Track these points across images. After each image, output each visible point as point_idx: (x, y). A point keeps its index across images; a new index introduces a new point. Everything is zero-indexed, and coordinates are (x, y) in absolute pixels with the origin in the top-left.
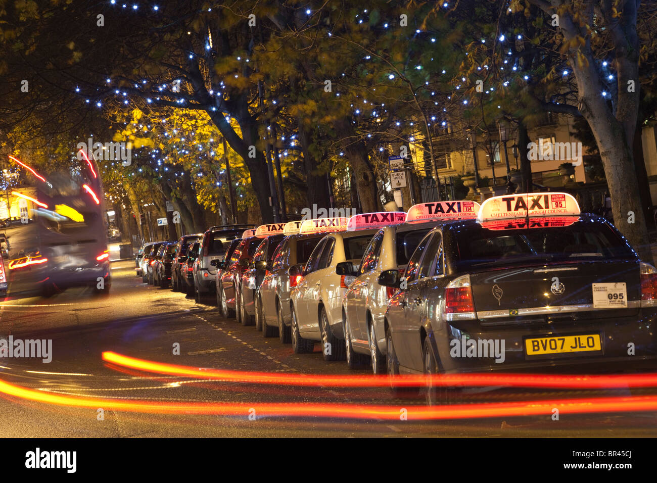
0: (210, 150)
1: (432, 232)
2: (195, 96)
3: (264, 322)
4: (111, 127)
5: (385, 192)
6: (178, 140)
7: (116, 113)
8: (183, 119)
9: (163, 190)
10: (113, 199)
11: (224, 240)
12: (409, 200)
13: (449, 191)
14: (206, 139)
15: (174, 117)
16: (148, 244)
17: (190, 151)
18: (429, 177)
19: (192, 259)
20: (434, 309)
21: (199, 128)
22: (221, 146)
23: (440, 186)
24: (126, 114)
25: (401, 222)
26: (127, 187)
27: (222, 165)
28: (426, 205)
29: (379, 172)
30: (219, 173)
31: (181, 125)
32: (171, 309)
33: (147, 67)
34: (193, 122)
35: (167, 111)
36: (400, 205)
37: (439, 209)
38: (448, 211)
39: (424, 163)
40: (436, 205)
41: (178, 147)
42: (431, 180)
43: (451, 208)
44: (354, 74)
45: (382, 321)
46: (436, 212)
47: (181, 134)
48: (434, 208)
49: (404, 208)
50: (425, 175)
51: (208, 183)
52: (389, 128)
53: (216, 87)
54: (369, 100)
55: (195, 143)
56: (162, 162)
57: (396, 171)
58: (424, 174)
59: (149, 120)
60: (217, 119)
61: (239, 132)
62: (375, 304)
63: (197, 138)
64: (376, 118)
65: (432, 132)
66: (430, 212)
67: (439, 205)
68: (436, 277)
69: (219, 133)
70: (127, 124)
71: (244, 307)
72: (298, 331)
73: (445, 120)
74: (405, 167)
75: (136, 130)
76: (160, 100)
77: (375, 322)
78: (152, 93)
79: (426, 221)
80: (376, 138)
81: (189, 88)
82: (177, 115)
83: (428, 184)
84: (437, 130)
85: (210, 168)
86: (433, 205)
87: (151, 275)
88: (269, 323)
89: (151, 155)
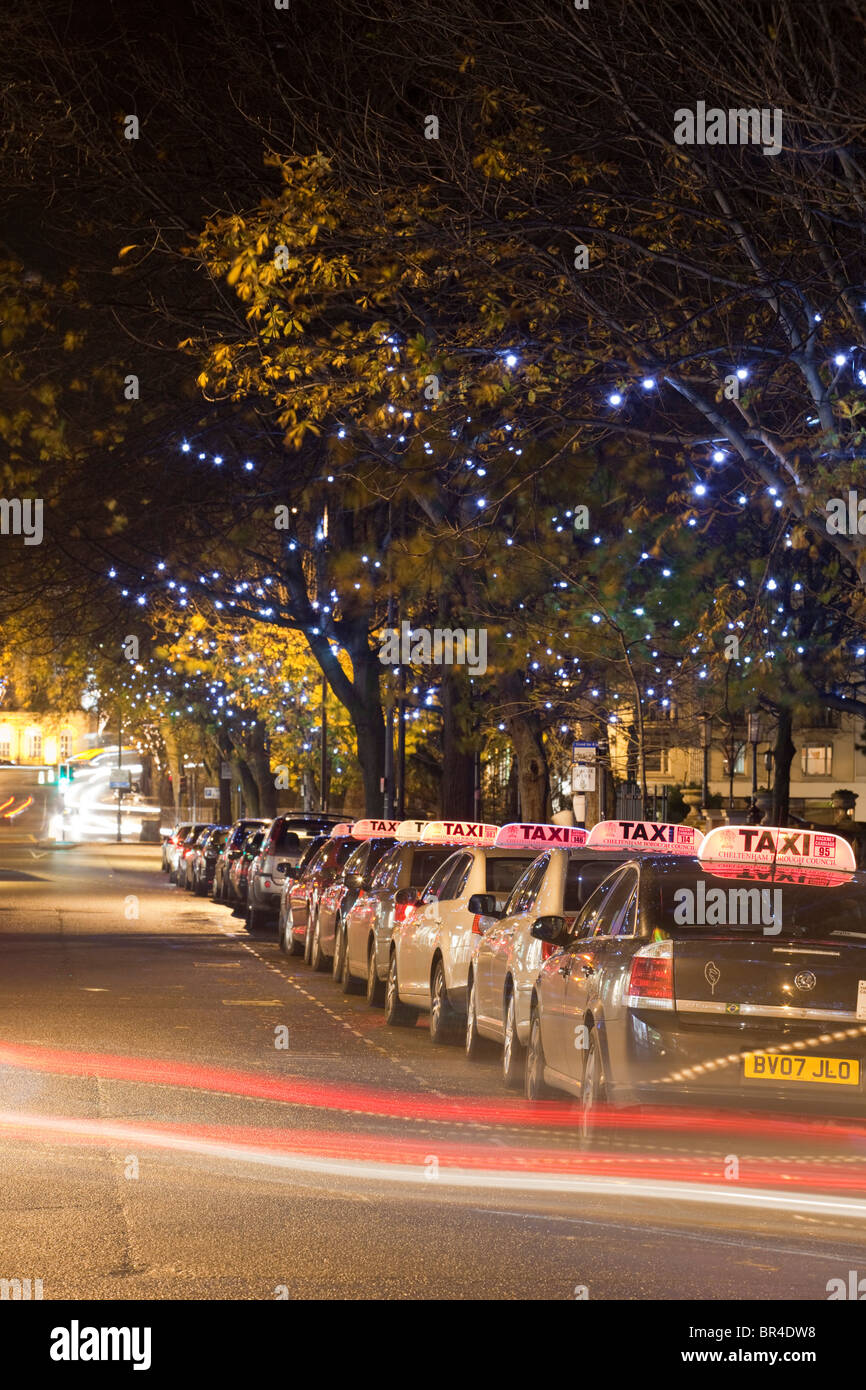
0: (301, 693)
1: (625, 867)
2: (290, 607)
3: (345, 970)
4: (154, 638)
5: (560, 795)
6: (254, 671)
7: (165, 617)
8: (266, 640)
9: (220, 744)
10: (143, 747)
11: (302, 835)
12: (596, 812)
13: (660, 807)
14: (298, 676)
15: (254, 636)
16: (185, 824)
17: (271, 692)
18: (631, 782)
19: (250, 856)
20: (612, 986)
21: (289, 658)
22: (319, 689)
23: (647, 797)
24: (180, 621)
25: (579, 845)
26: (166, 732)
27: (316, 718)
28: (621, 824)
29: (556, 763)
30: (309, 731)
31: (262, 650)
32: (207, 929)
33: (223, 555)
34: (281, 647)
35: (244, 625)
36: (580, 818)
37: (641, 832)
38: (654, 839)
39: (626, 759)
40: (636, 826)
41: (252, 681)
42: (633, 787)
43: (659, 833)
44: (539, 606)
45: (529, 993)
46: (634, 837)
47: (261, 663)
48: (632, 831)
49: (587, 824)
50: (626, 777)
51: (291, 745)
52: (581, 697)
53: (324, 598)
54: (555, 651)
55: (279, 679)
56: (225, 702)
57: (581, 764)
58: (624, 775)
59: (215, 635)
60: (318, 647)
61: (349, 673)
62: (521, 967)
63: (284, 672)
64: (564, 679)
65: (647, 711)
66: (626, 836)
67: (641, 827)
68: (622, 937)
69: (319, 670)
70: (180, 636)
71: (318, 942)
72: (396, 991)
73: (668, 697)
74: (598, 760)
75: (191, 647)
76: (236, 606)
77: (517, 994)
78: (224, 593)
79: (617, 849)
80: (558, 710)
81: (283, 593)
82: (258, 632)
83: (629, 792)
84: (653, 711)
85: (298, 722)
86: (632, 825)
87: (184, 872)
88: (353, 972)
89: (209, 689)
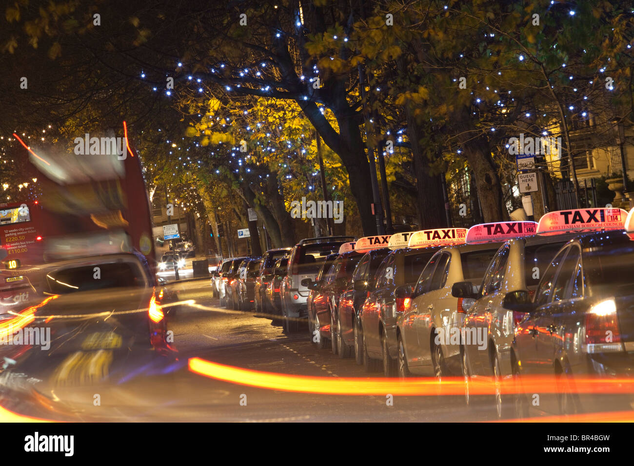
0: (301, 148)
1: (568, 245)
2: (283, 82)
3: (365, 354)
4: (182, 120)
5: (511, 197)
6: (263, 135)
7: (189, 103)
8: (268, 111)
9: (244, 195)
10: (186, 206)
11: (317, 255)
12: (541, 207)
13: (591, 196)
14: (296, 134)
15: (258, 108)
16: (225, 261)
17: (277, 149)
18: (565, 180)
19: (279, 278)
20: (572, 339)
21: (289, 121)
22: (314, 142)
23: (579, 189)
24: (200, 104)
25: (531, 234)
26: (202, 191)
27: (316, 165)
28: (562, 214)
29: (505, 174)
30: (311, 175)
31: (266, 118)
32: (254, 338)
33: (226, 49)
34: (281, 114)
35: (250, 101)
36: (529, 213)
37: (578, 218)
38: (589, 221)
39: (559, 162)
40: (573, 213)
41: (262, 143)
42: (568, 183)
43: (592, 216)
44: (475, 54)
45: (508, 353)
46: (574, 222)
47: (267, 129)
48: (571, 217)
49: (536, 217)
50: (561, 177)
51: (298, 188)
52: (517, 120)
53: (310, 73)
54: (493, 87)
55: (283, 139)
56: (244, 162)
57: (525, 172)
58: (559, 175)
59: (229, 111)
60: (309, 110)
61: (335, 125)
62: (499, 333)
63: (286, 133)
64: (502, 108)
65: (570, 124)
66: (567, 222)
67: (577, 213)
68: (574, 300)
69: (312, 127)
70: (202, 116)
71: (341, 336)
72: (406, 365)
73: (586, 110)
74: (537, 167)
75: (212, 123)
76: (241, 87)
77: (499, 355)
78: (231, 79)
79: (561, 233)
80: (499, 132)
81: (276, 73)
82: (262, 105)
83: (564, 187)
84: (576, 122)
85: (301, 169)
86: (570, 213)
87: (230, 296)
88: (371, 355)
89: (230, 154)
